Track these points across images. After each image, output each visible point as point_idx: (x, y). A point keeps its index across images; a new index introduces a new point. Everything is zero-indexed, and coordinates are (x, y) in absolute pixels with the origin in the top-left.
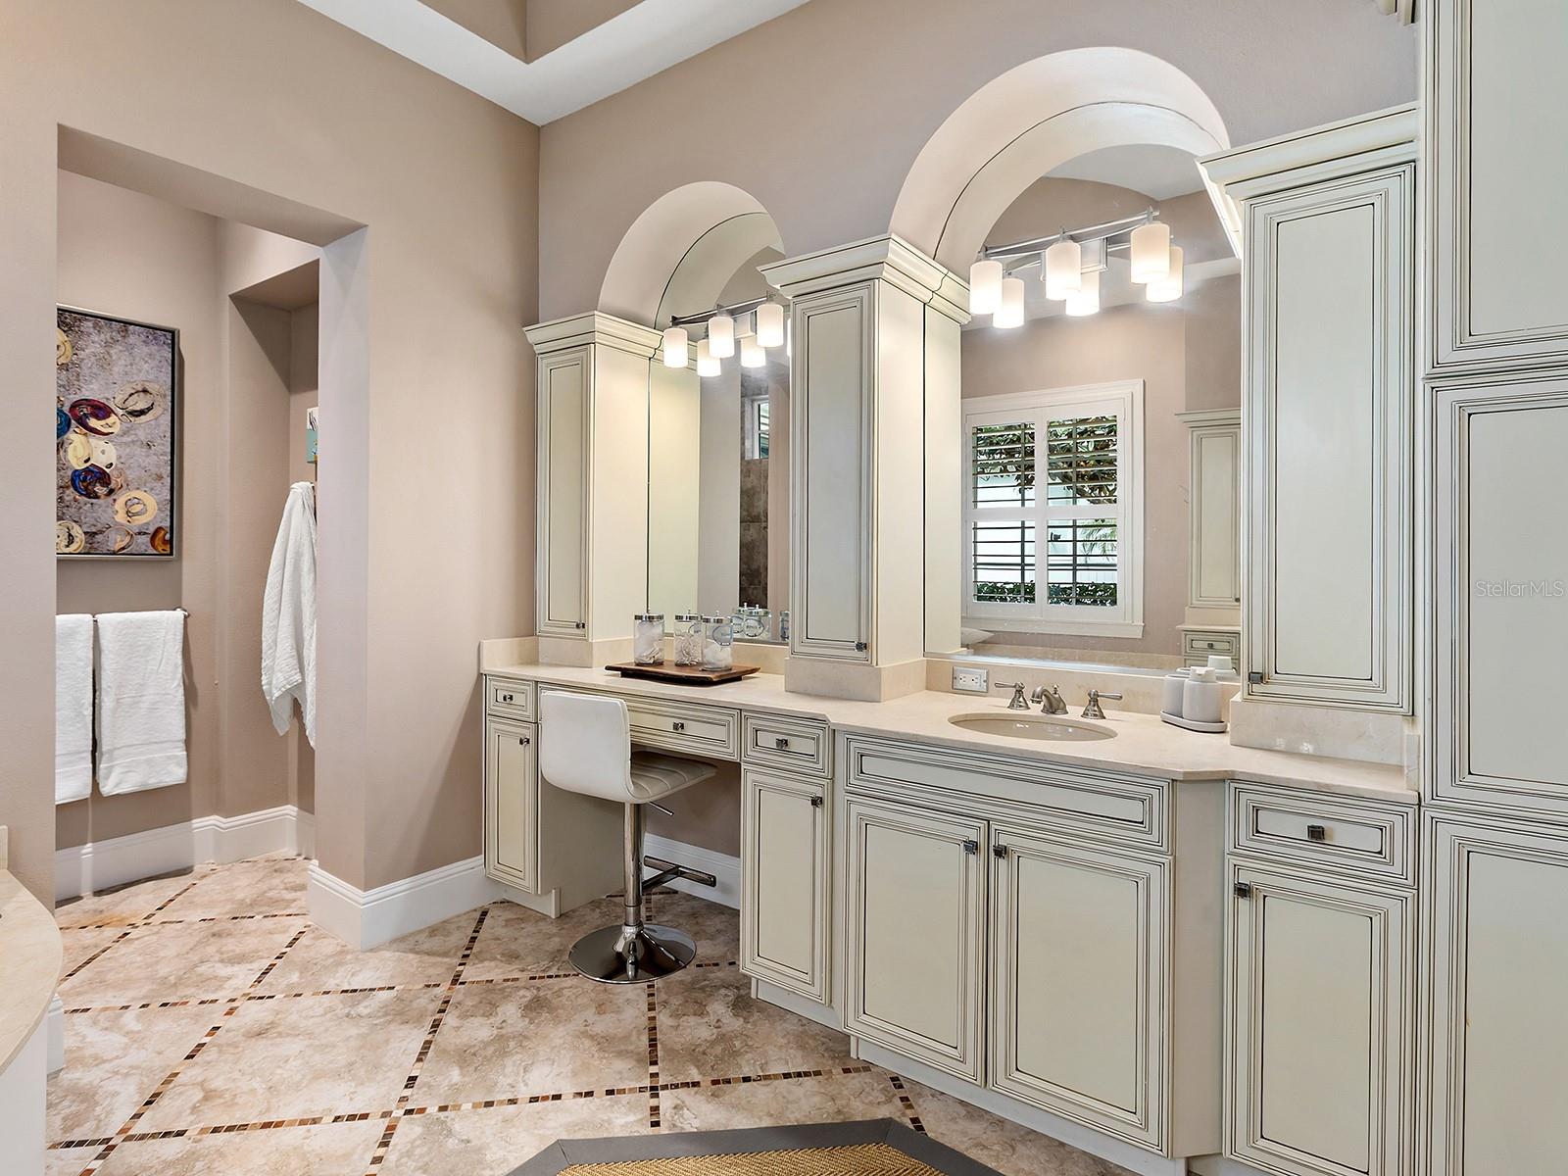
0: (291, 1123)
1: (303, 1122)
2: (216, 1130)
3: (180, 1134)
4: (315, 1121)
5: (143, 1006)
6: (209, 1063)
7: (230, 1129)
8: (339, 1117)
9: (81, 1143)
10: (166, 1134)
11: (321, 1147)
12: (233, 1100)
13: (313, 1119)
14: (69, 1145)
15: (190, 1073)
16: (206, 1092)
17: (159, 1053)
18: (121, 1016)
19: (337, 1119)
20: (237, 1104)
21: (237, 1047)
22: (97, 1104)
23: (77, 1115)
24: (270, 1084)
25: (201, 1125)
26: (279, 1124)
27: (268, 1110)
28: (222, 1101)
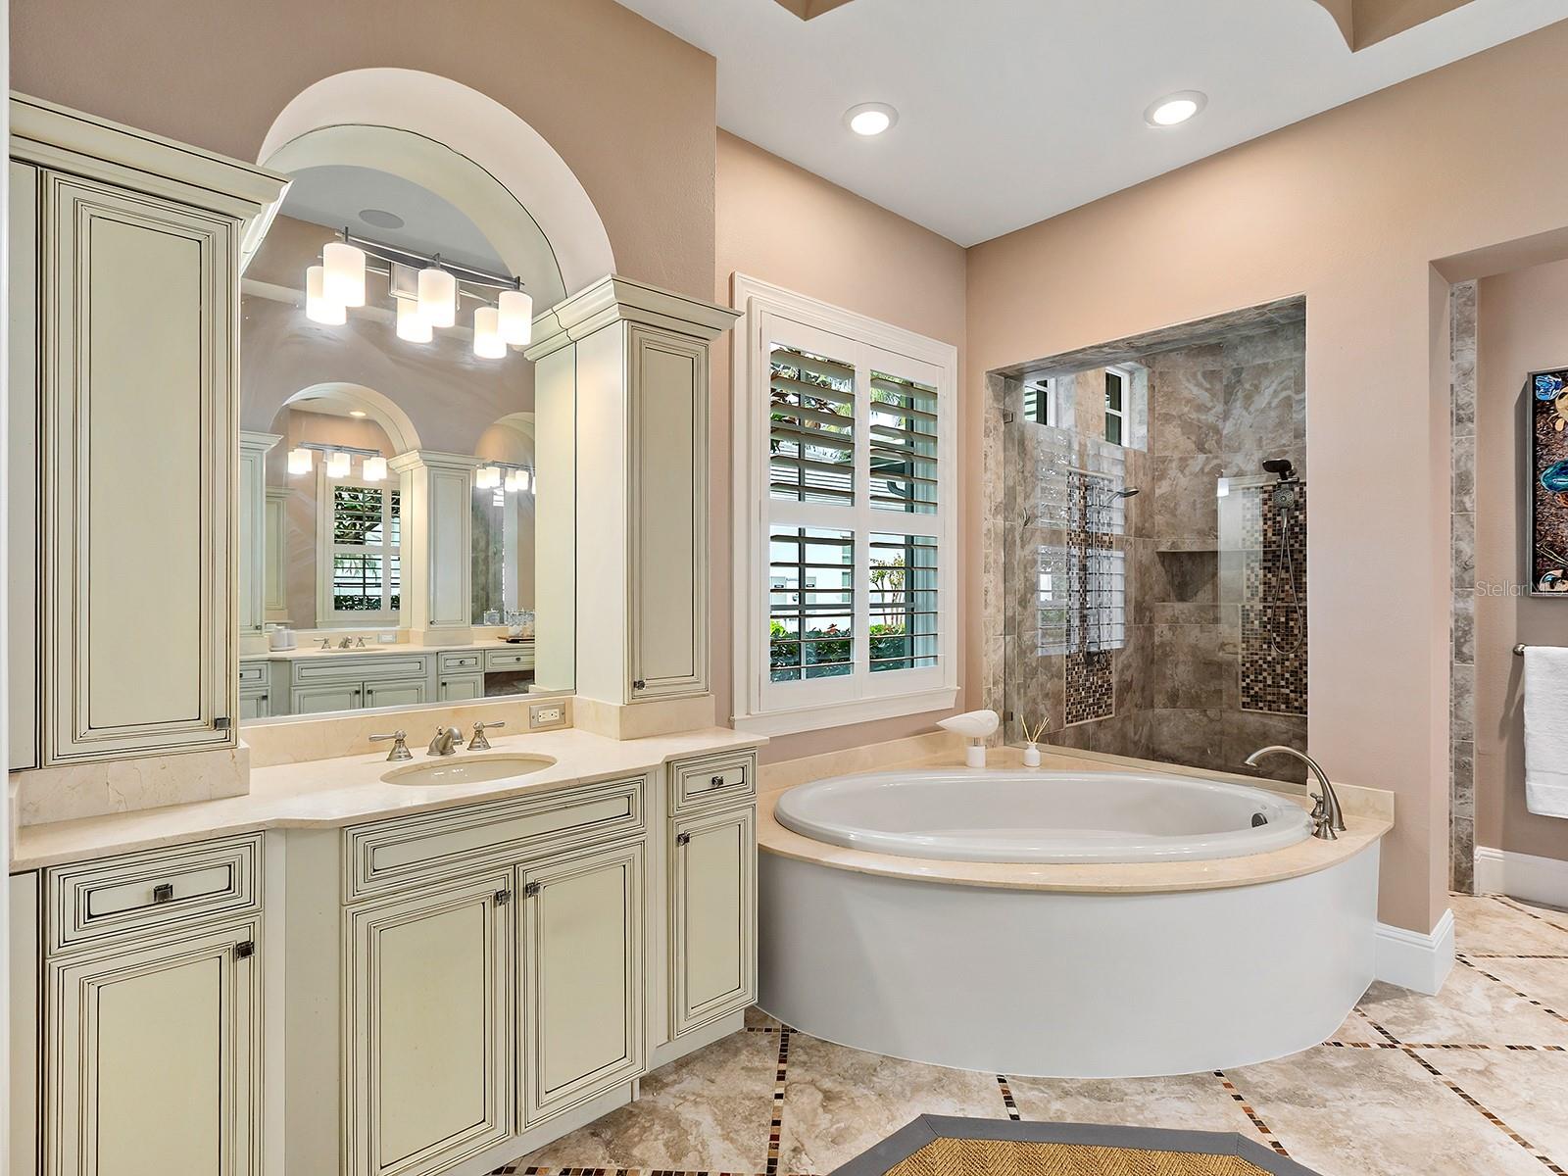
0: (1507, 1130)
1: (1515, 1137)
2: (1456, 1089)
3: (1435, 1073)
4: (1525, 1144)
5: (1534, 1003)
6: (1516, 1059)
7: (1465, 1096)
8: (1547, 1159)
9: (1384, 1033)
10: (1427, 1066)
11: (1500, 1157)
12: (1495, 1087)
13: (1526, 1143)
14: (1379, 1028)
15: (1495, 1055)
16: (1486, 1069)
17: (1497, 1031)
18: (1512, 996)
19: (1544, 1159)
20: (1492, 1090)
21: (1553, 1068)
22: (1421, 1024)
23: (1404, 1020)
24: (1534, 1102)
25: (1452, 1080)
26: (1498, 1123)
27: (1505, 1111)
28: (1487, 1081)
